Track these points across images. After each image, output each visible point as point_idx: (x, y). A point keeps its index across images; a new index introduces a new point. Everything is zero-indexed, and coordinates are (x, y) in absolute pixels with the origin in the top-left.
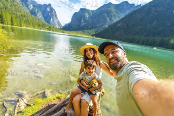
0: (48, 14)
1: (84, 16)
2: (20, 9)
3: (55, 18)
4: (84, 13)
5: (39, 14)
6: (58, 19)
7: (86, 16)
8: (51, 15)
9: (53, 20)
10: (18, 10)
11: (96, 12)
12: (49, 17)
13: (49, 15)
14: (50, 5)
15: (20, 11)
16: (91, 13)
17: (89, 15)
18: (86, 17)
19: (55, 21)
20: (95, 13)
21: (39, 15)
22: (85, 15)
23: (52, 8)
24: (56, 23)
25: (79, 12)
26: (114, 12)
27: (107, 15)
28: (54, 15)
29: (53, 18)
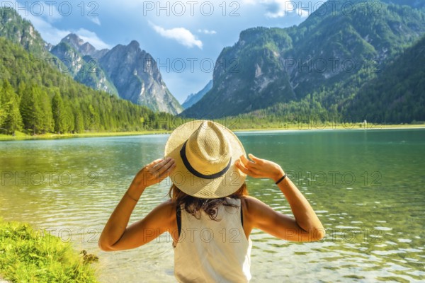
0: (132, 73)
1: (263, 53)
2: (55, 75)
3: (156, 84)
4: (261, 45)
5: (101, 81)
6: (165, 85)
7: (271, 53)
8: (139, 77)
9: (149, 92)
10: (52, 78)
11: (305, 29)
12: (133, 85)
13: (136, 77)
14: (134, 44)
15: (58, 80)
16: (289, 39)
17: (280, 46)
18: (272, 57)
19: (154, 91)
20: (302, 33)
21: (103, 85)
22: (266, 49)
23: (144, 51)
24: (160, 99)
25: (237, 45)
26: (385, 14)
27: (358, 30)
28: (151, 74)
29: (146, 87)
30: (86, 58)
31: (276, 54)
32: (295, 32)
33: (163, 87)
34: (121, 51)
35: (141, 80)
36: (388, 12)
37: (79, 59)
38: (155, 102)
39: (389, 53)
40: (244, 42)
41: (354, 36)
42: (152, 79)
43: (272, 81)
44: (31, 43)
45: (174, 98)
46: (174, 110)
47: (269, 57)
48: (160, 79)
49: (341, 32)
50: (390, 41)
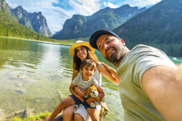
0: (38, 22)
1: (78, 22)
4: (78, 20)
5: (28, 23)
6: (48, 27)
7: (80, 23)
9: (43, 29)
11: (91, 17)
13: (39, 23)
14: (40, 13)
16: (86, 20)
17: (84, 21)
18: (80, 24)
19: (44, 29)
20: (90, 19)
21: (28, 24)
23: (43, 16)
24: (46, 32)
25: (71, 19)
26: (113, 17)
27: (105, 21)
28: (44, 23)
29: (42, 27)
30: (23, 15)
31: (81, 23)
32: (88, 18)
33: (48, 28)
34: (35, 14)
35: (41, 24)
36: (114, 17)
37: (21, 15)
38: (44, 32)
39: (112, 28)
40: (73, 18)
41: (103, 22)
42: (44, 25)
43: (79, 31)
44: (4, 7)
45: (50, 32)
46: (50, 35)
47: (79, 24)
48: (47, 25)
49: (100, 20)
50: (113, 25)
